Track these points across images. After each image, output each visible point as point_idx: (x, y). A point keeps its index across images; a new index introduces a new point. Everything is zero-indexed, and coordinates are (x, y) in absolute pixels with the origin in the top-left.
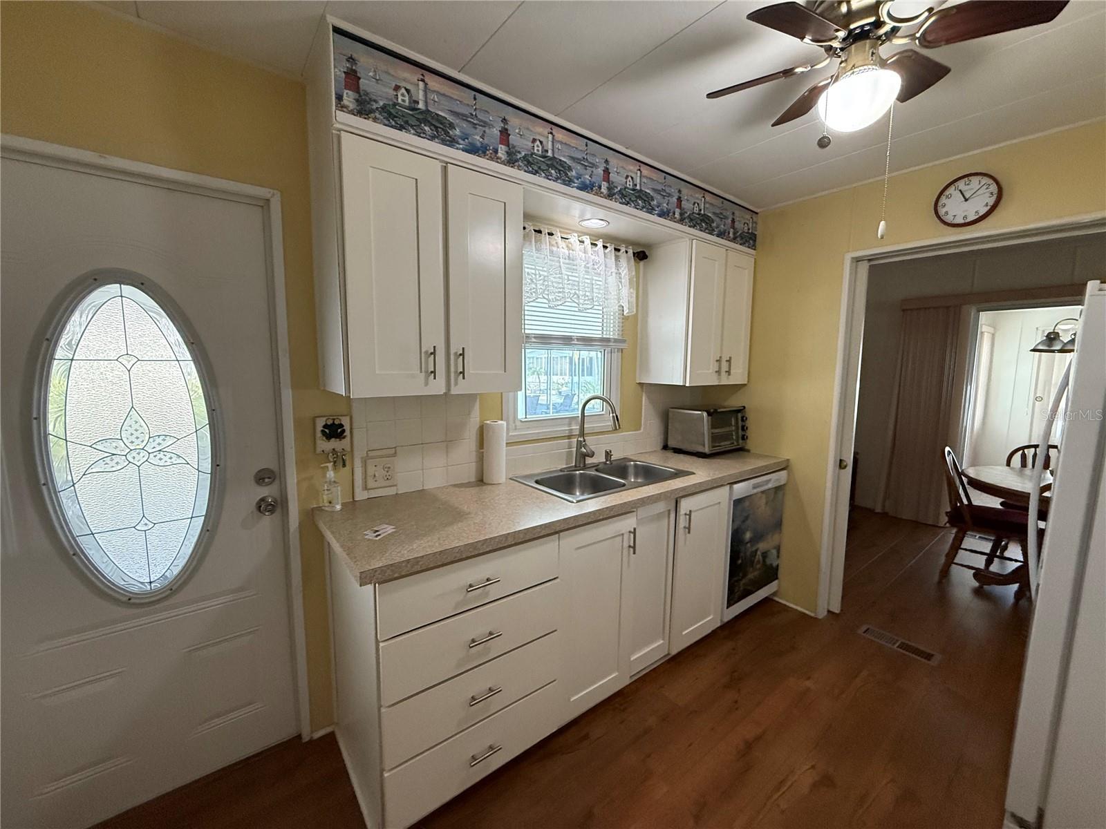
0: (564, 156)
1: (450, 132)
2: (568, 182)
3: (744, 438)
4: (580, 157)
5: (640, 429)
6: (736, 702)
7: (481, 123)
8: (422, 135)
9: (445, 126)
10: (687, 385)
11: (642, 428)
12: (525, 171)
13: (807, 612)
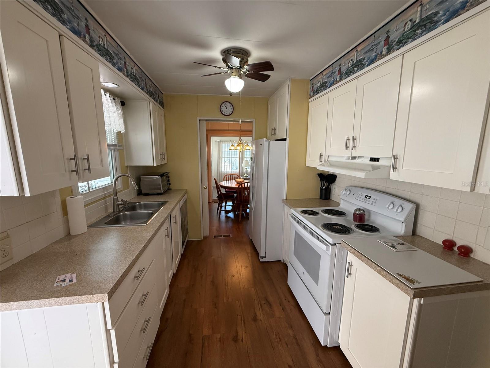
0: (111, 50)
1: (62, 15)
2: (114, 65)
3: (170, 184)
4: (116, 53)
5: (129, 188)
6: (201, 274)
7: (76, 17)
8: (47, 10)
9: (59, 10)
10: (155, 165)
11: (130, 187)
12: (98, 53)
13: (199, 239)
